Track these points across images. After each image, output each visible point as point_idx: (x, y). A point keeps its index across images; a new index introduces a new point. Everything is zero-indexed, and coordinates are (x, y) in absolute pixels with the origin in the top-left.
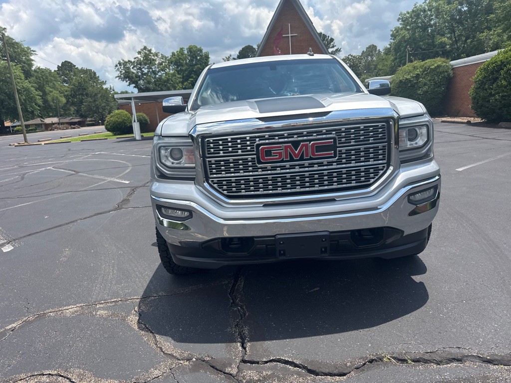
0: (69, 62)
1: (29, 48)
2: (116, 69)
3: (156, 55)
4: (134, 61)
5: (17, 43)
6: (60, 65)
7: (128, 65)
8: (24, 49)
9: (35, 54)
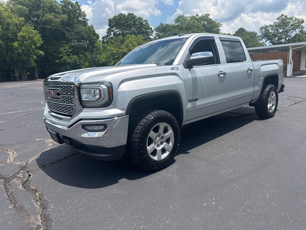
0: (243, 29)
1: (219, 23)
2: (260, 31)
3: (291, 19)
4: (273, 25)
5: (213, 21)
6: (237, 31)
7: (268, 28)
8: (216, 24)
9: (222, 26)
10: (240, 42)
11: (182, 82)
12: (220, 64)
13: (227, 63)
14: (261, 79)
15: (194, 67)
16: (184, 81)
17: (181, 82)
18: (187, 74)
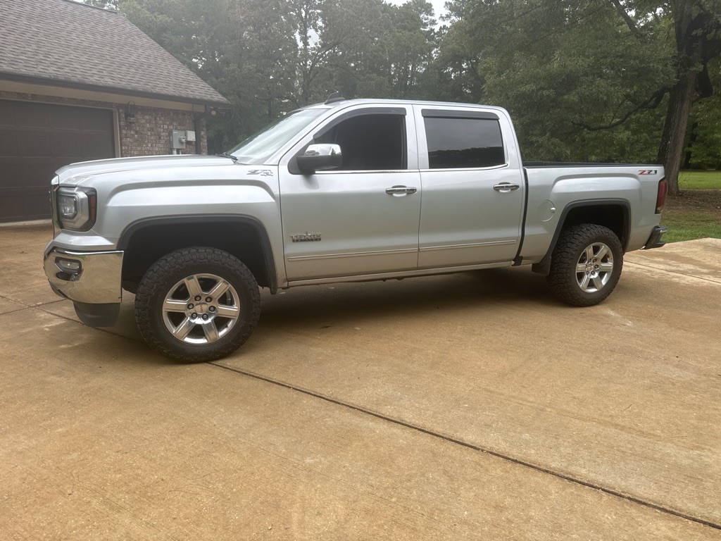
10: (497, 119)
11: (274, 201)
12: (406, 169)
13: (430, 168)
14: (553, 212)
15: (316, 172)
16: (280, 199)
17: (271, 200)
18: (294, 185)
